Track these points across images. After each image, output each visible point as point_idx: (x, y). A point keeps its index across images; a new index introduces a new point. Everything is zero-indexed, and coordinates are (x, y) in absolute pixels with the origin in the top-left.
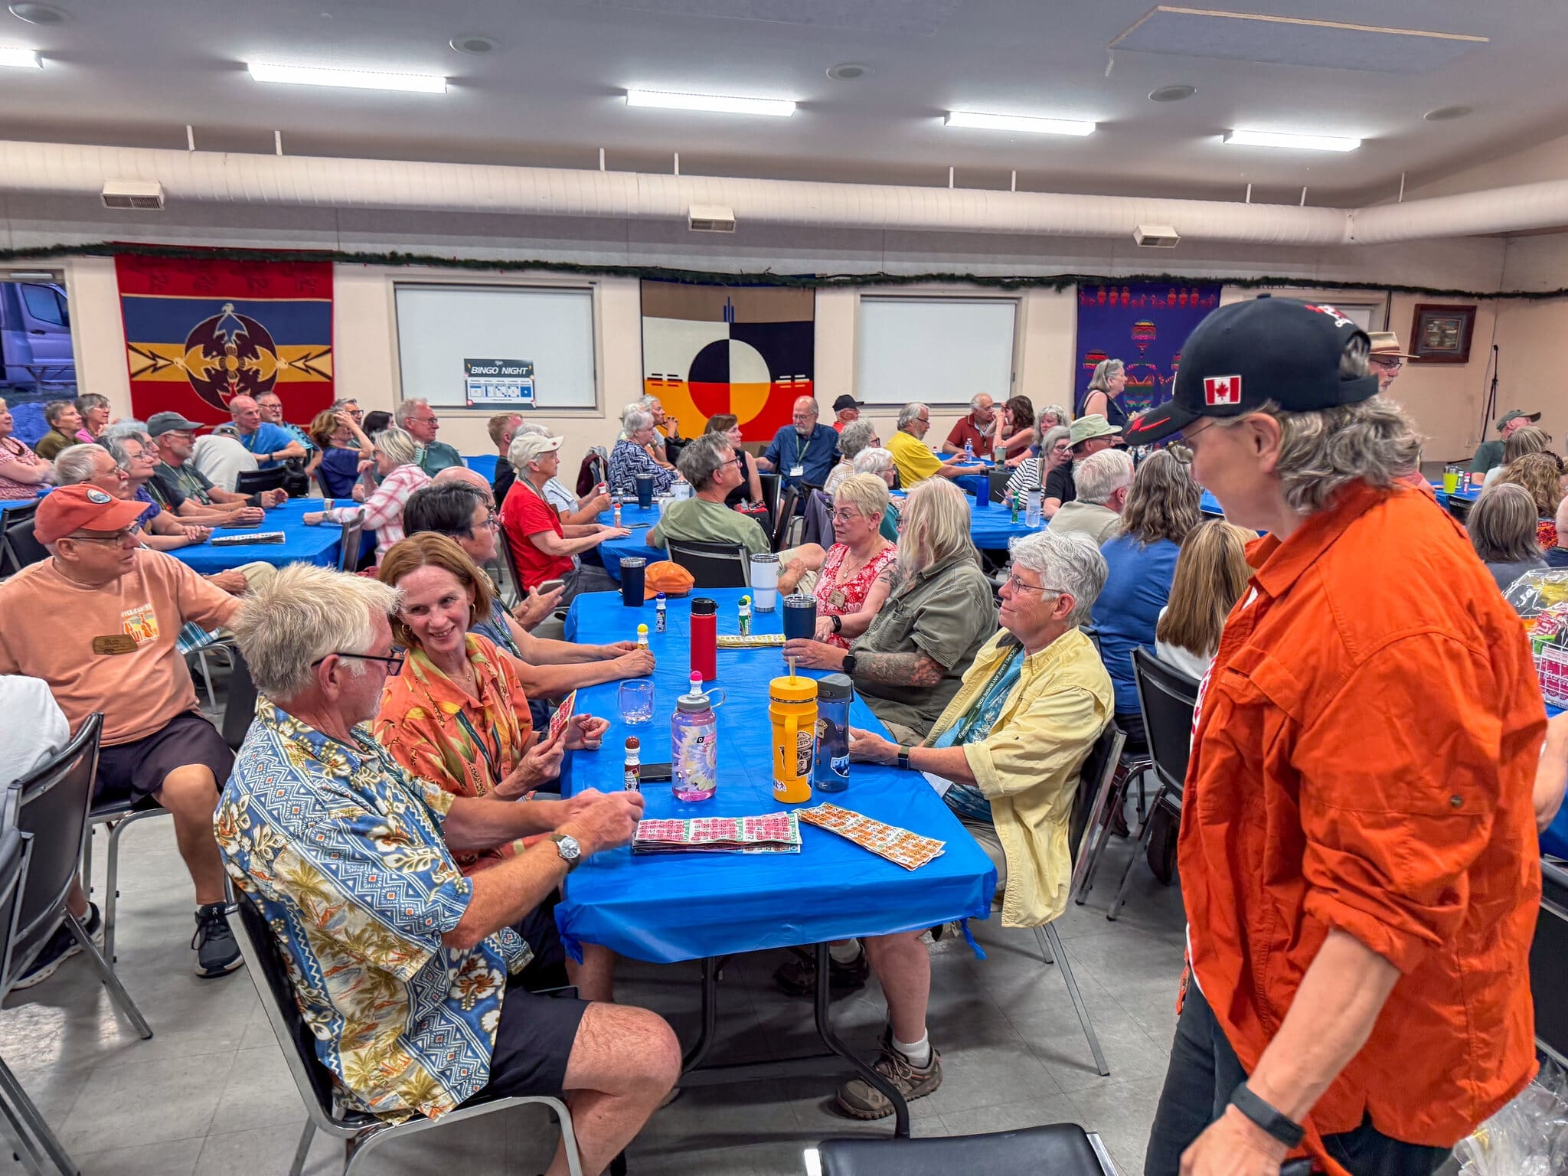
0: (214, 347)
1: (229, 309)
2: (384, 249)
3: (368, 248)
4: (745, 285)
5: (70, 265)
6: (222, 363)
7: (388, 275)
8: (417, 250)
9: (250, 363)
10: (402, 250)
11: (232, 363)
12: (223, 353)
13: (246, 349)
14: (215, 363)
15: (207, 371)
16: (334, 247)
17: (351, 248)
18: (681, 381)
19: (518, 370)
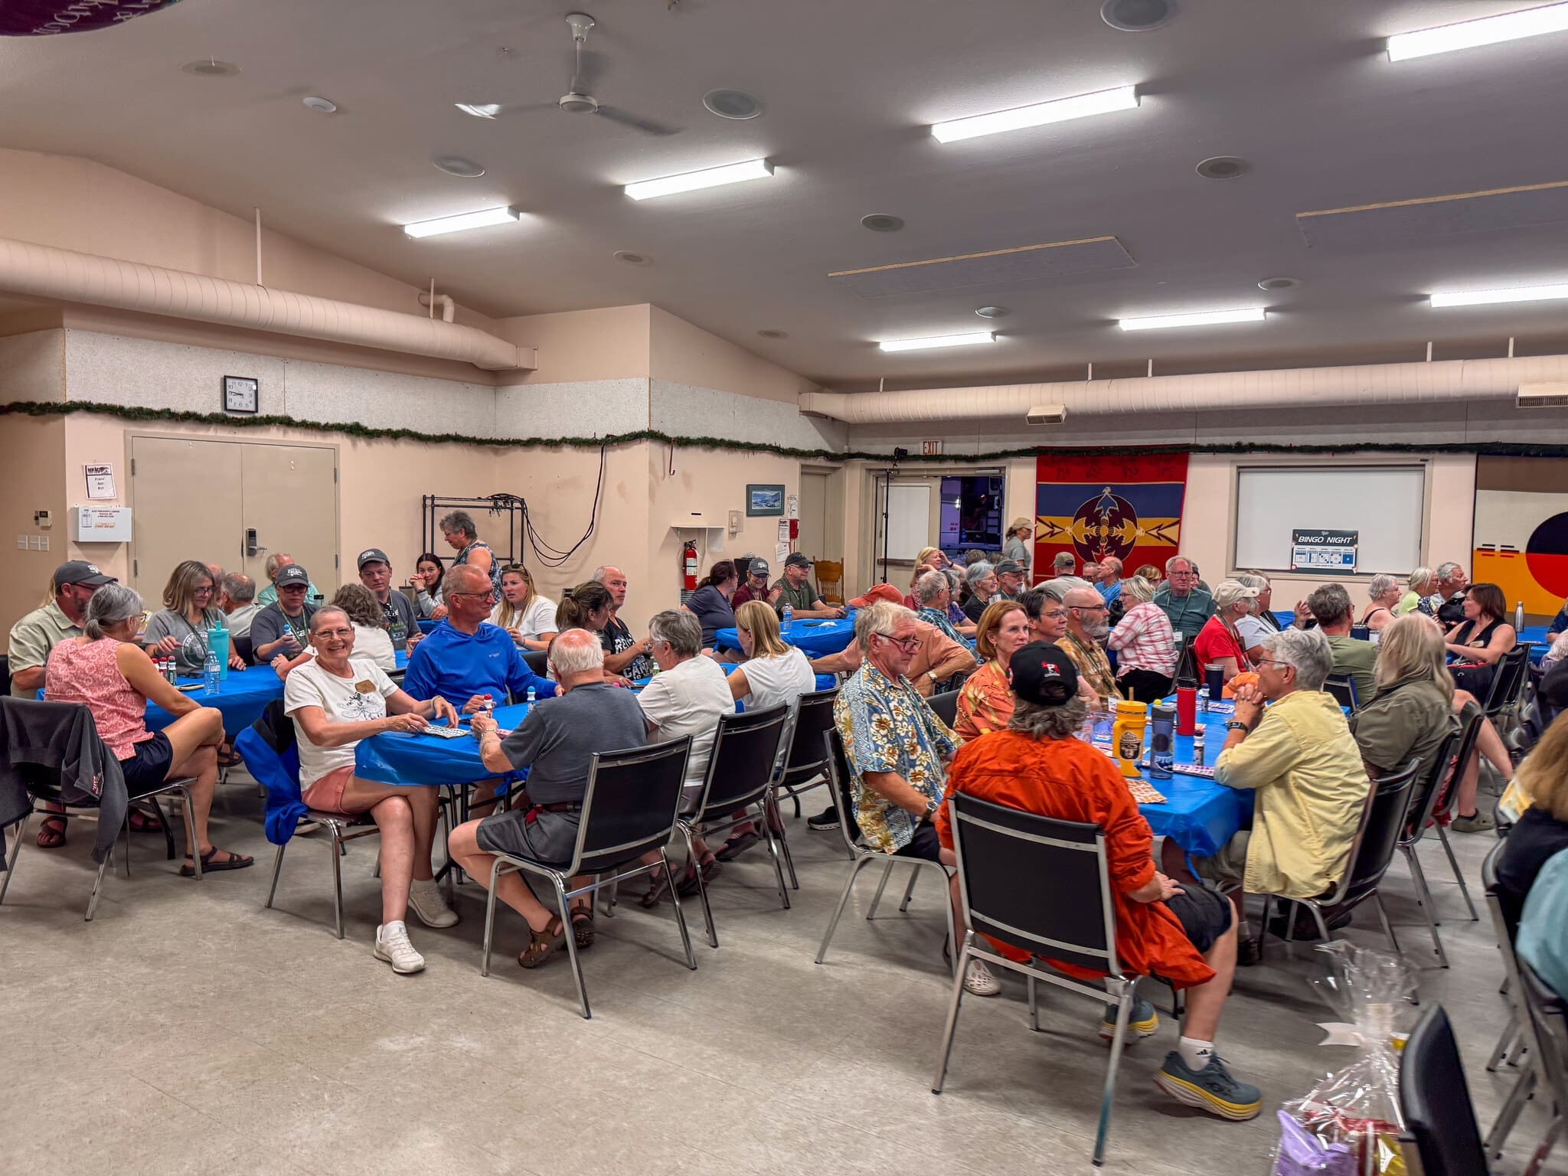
0: (1093, 519)
1: (1107, 491)
2: (1231, 440)
3: (1218, 441)
5: (1010, 464)
6: (1097, 531)
7: (1232, 461)
8: (1258, 440)
9: (1117, 531)
10: (1245, 440)
11: (1104, 531)
12: (1099, 523)
13: (1116, 521)
14: (1092, 531)
15: (1086, 536)
16: (1191, 441)
17: (1204, 441)
18: (1517, 552)
19: (1342, 540)
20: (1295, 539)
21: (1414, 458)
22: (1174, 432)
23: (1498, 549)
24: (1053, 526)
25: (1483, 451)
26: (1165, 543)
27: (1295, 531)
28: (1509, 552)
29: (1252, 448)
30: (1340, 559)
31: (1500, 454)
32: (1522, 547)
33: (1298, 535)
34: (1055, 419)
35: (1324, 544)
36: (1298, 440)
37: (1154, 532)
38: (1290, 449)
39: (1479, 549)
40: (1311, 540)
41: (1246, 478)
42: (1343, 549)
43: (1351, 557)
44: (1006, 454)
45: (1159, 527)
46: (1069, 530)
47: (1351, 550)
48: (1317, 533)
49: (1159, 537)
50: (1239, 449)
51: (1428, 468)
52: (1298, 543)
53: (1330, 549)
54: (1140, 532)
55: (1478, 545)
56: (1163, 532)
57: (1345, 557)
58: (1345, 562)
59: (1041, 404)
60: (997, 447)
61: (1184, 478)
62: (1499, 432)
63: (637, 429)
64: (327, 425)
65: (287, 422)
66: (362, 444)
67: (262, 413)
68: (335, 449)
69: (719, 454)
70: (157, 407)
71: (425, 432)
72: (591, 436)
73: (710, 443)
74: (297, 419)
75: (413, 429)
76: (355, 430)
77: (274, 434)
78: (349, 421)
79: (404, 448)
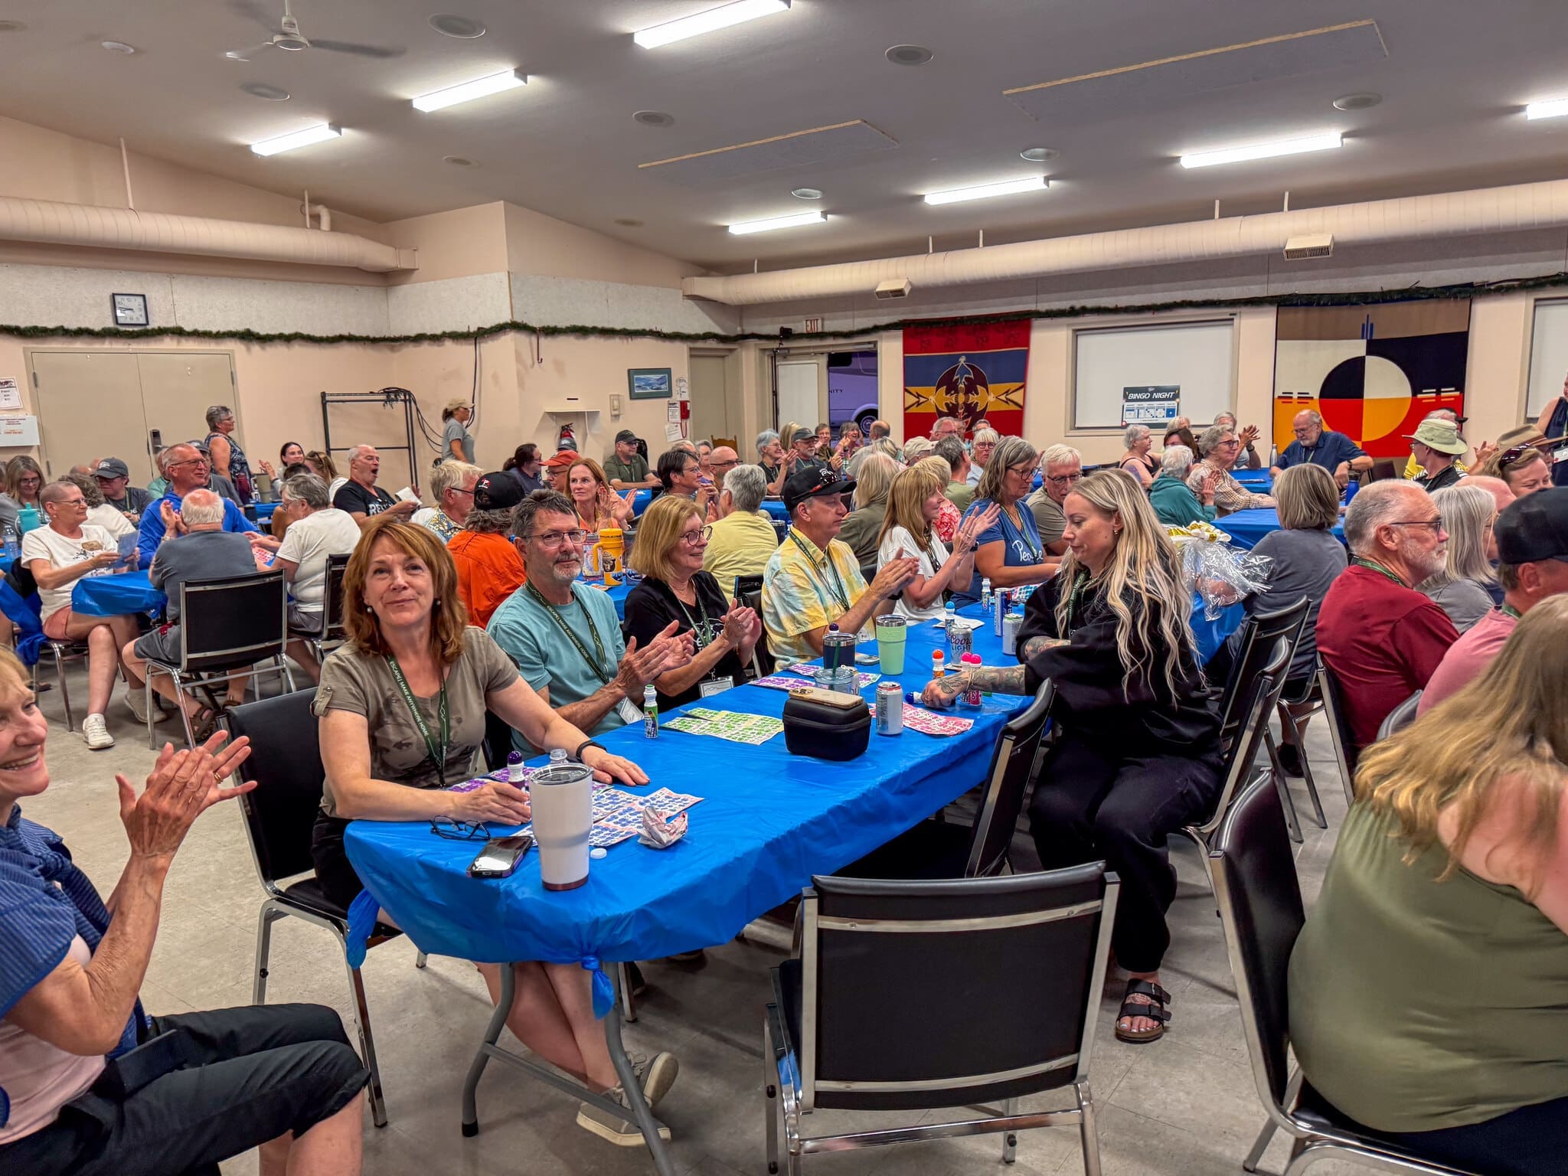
0: (952, 388)
1: (962, 360)
2: (1065, 305)
3: (1056, 305)
4: (1385, 301)
5: (881, 338)
6: (956, 398)
7: (1069, 325)
8: (1090, 303)
9: (973, 398)
10: (1078, 304)
11: (962, 398)
12: (957, 392)
13: (970, 389)
14: (951, 399)
15: (947, 404)
16: (1032, 307)
17: (1043, 307)
18: (1312, 398)
19: (1166, 395)
20: (1126, 397)
21: (1223, 312)
22: (1017, 299)
23: (1295, 396)
24: (918, 396)
25: (1282, 303)
26: (1013, 407)
27: (1126, 389)
28: (1304, 399)
29: (1084, 311)
30: (1164, 413)
31: (1296, 305)
32: (1315, 394)
33: (1128, 391)
34: (899, 293)
35: (1151, 399)
36: (1124, 301)
37: (1003, 397)
38: (1116, 310)
39: (1279, 397)
40: (1139, 396)
41: (1083, 341)
42: (1166, 404)
43: (1173, 410)
44: (876, 329)
45: (1007, 392)
46: (932, 399)
47: (1172, 404)
48: (1144, 390)
49: (1007, 401)
50: (1073, 312)
51: (1236, 321)
52: (1128, 401)
53: (1155, 404)
54: (991, 398)
55: (1279, 393)
56: (1011, 397)
57: (1169, 410)
58: (1168, 415)
59: (888, 279)
60: (868, 323)
61: (1027, 343)
62: (1297, 284)
63: (502, 321)
64: (218, 333)
65: (178, 332)
66: (256, 348)
67: (154, 325)
68: (230, 355)
69: (593, 341)
70: (51, 325)
71: (318, 334)
72: (465, 330)
73: (582, 331)
74: (188, 328)
75: (305, 332)
76: (247, 336)
77: (169, 344)
78: (241, 328)
79: (298, 349)
